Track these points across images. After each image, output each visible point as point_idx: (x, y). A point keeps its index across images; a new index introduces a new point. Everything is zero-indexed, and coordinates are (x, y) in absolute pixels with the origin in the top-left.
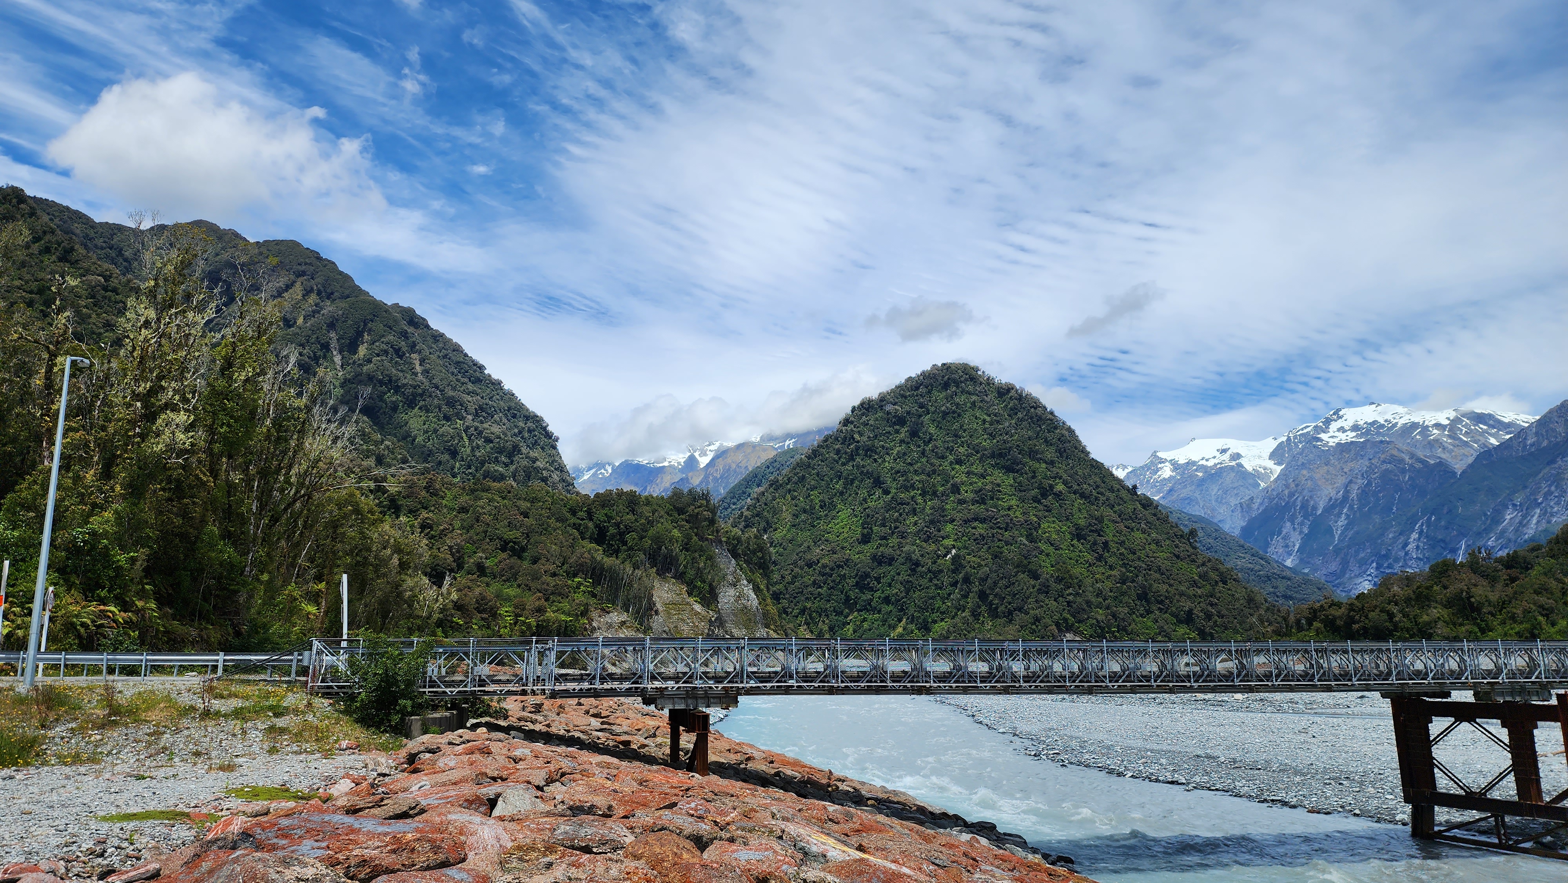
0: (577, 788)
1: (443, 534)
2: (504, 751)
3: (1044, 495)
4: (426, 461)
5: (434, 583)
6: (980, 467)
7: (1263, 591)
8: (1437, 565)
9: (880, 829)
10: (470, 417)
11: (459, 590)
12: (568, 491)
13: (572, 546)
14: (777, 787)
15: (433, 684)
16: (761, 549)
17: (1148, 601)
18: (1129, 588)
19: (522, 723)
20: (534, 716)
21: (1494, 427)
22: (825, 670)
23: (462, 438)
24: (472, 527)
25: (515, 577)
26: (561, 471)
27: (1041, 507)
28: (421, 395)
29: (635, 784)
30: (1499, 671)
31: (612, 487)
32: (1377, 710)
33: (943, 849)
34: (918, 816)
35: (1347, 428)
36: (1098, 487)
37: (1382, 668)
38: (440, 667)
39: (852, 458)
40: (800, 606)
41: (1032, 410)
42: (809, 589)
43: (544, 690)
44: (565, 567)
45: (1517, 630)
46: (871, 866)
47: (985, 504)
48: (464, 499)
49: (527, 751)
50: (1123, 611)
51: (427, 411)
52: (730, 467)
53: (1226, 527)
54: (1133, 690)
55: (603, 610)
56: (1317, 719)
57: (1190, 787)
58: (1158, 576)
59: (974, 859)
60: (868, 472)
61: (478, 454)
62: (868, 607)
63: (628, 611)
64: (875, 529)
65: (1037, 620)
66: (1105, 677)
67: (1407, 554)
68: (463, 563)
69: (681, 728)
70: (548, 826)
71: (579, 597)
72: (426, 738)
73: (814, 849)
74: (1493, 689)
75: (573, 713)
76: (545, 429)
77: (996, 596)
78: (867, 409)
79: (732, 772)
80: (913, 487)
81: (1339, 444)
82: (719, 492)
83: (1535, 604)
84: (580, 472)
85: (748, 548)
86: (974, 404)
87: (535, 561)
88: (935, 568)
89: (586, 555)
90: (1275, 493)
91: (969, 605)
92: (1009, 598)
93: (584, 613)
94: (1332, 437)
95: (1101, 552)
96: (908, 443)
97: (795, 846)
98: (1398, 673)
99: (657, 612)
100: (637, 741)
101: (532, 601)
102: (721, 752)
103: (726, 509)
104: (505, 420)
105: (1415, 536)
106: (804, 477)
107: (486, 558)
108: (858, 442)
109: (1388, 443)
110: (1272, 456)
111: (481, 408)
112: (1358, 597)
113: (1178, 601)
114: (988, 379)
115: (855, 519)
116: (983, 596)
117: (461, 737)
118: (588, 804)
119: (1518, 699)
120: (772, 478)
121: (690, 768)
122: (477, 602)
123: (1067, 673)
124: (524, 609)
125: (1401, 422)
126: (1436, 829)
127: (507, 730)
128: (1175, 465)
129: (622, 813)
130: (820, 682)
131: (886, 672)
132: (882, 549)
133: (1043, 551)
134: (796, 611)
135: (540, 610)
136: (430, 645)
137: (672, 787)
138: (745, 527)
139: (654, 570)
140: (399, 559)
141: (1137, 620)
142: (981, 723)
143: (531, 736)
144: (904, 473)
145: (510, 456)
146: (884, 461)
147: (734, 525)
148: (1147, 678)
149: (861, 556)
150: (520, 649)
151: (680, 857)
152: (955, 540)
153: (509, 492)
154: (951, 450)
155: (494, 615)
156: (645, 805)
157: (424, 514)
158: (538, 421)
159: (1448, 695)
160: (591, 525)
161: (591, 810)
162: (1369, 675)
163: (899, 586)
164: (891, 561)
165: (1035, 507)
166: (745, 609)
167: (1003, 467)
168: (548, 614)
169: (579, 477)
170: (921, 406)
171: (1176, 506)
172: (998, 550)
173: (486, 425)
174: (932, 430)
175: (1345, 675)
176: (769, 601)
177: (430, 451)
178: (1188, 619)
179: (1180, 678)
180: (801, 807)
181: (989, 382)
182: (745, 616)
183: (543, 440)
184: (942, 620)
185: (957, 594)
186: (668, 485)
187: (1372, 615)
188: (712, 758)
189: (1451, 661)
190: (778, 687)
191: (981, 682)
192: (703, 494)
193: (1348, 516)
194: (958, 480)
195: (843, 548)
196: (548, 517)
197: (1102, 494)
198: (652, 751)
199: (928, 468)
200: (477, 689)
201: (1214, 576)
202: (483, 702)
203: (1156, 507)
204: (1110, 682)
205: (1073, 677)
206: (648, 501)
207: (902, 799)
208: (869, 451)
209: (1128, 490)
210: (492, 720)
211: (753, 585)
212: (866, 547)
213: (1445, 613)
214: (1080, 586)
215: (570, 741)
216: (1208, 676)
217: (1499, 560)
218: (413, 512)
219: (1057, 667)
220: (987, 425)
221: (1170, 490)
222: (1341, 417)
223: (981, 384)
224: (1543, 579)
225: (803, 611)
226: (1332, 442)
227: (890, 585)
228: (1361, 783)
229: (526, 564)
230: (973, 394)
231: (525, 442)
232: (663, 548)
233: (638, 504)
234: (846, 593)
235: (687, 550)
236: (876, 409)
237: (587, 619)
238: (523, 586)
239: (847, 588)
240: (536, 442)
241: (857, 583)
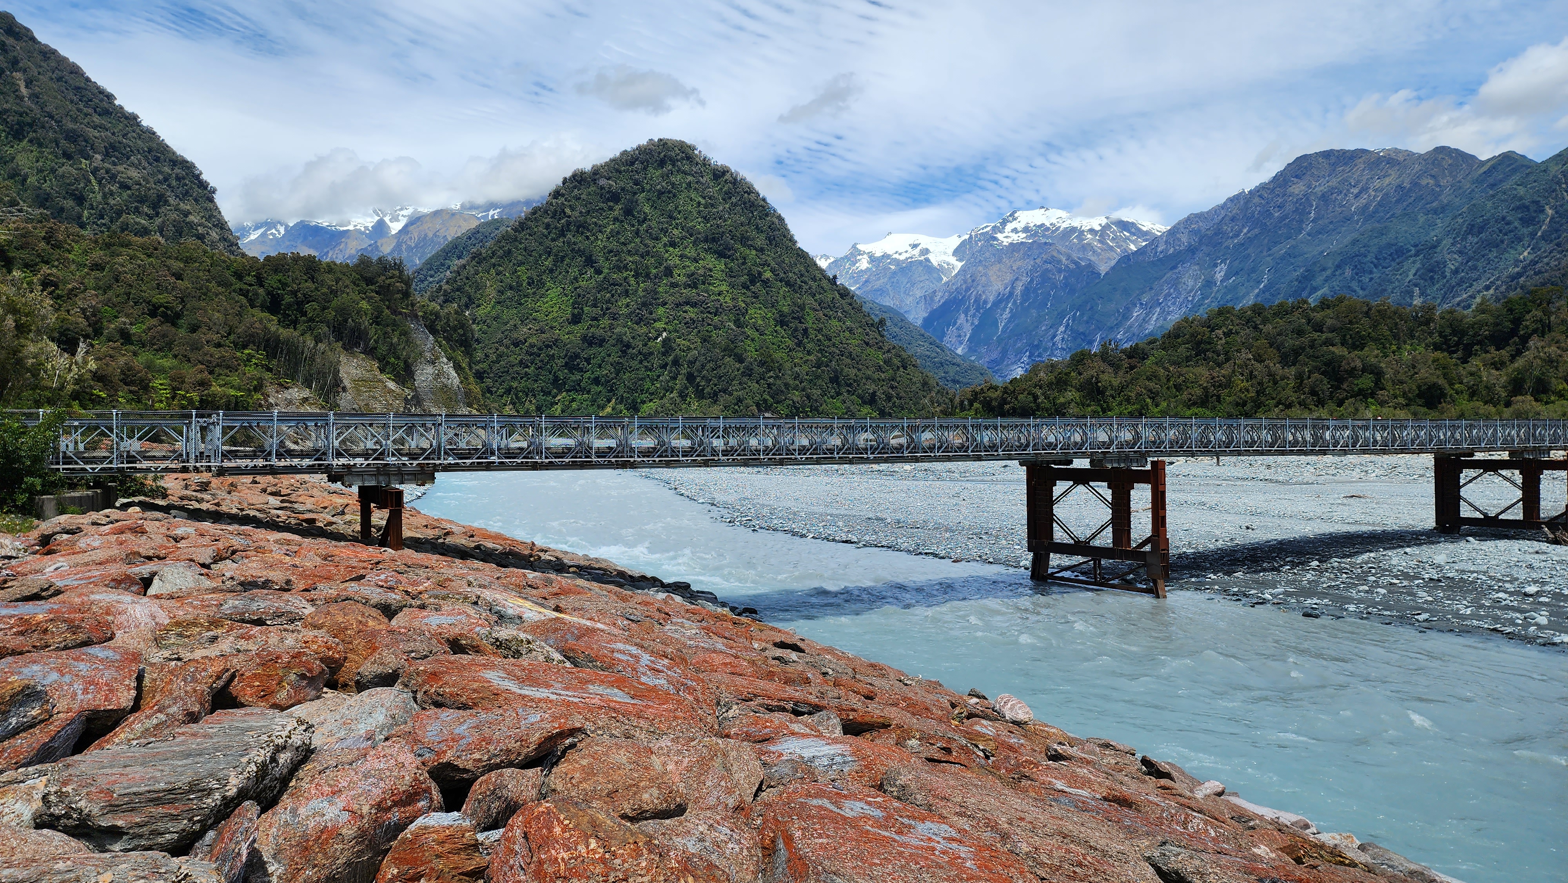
0: (250, 565)
1: (72, 294)
2: (163, 530)
3: (753, 282)
4: (42, 205)
5: (65, 350)
6: (693, 251)
7: (935, 376)
8: (1076, 355)
9: (579, 591)
10: (98, 157)
11: (97, 359)
12: (232, 253)
13: (240, 314)
14: (477, 559)
15: (67, 460)
16: (462, 326)
17: (838, 384)
18: (823, 371)
19: (185, 502)
20: (199, 495)
21: (1134, 235)
22: (529, 446)
23: (90, 182)
24: (110, 287)
25: (169, 346)
26: (222, 229)
27: (749, 294)
28: (31, 125)
29: (319, 559)
30: (1111, 442)
31: (287, 249)
32: (1016, 477)
33: (638, 606)
34: (618, 579)
35: (1019, 229)
36: (802, 275)
37: (1022, 441)
38: (76, 443)
39: (562, 234)
40: (505, 385)
41: (746, 195)
42: (515, 369)
43: (210, 466)
44: (232, 337)
45: (1130, 410)
46: (565, 624)
47: (697, 288)
48: (98, 255)
49: (191, 530)
50: (816, 393)
51: (40, 145)
52: (426, 235)
53: (910, 318)
54: (818, 462)
55: (280, 385)
56: (968, 485)
57: (861, 545)
58: (849, 361)
59: (667, 614)
60: (579, 250)
61: (112, 202)
62: (577, 388)
63: (310, 387)
64: (585, 309)
65: (740, 400)
66: (795, 450)
67: (1054, 344)
68: (101, 328)
69: (372, 505)
70: (215, 603)
71: (251, 371)
72: (63, 518)
73: (510, 612)
74: (1105, 458)
75: (247, 491)
76: (198, 177)
77: (703, 378)
78: (580, 182)
79: (429, 547)
80: (626, 268)
81: (1011, 244)
82: (414, 262)
83: (1145, 389)
84: (246, 231)
85: (447, 324)
86: (689, 184)
87: (194, 329)
88: (645, 350)
89: (257, 325)
90: (954, 287)
91: (677, 387)
92: (715, 380)
93: (258, 388)
94: (1007, 237)
95: (801, 337)
96: (622, 221)
97: (490, 610)
98: (1034, 445)
99: (344, 389)
100: (322, 518)
101: (191, 373)
102: (417, 528)
103: (422, 281)
104: (144, 163)
105: (1062, 329)
106: (510, 251)
107: (131, 324)
108: (569, 217)
109: (1051, 244)
110: (956, 252)
111: (113, 147)
112: (1011, 381)
113: (865, 384)
114: (704, 159)
115: (565, 298)
116: (690, 378)
117: (108, 517)
118: (262, 579)
119: (1122, 465)
120: (474, 250)
121: (383, 543)
122: (123, 373)
123: (762, 448)
124: (183, 382)
125: (1064, 225)
126: (1050, 571)
127: (166, 509)
128: (872, 259)
129: (302, 586)
130: (524, 458)
131: (591, 448)
132: (592, 330)
133: (749, 336)
134: (501, 391)
135: (203, 384)
136: (60, 418)
137: (360, 561)
138: (444, 302)
139: (340, 344)
140: (15, 321)
141: (828, 401)
142: (682, 495)
143: (196, 515)
144: (617, 253)
145: (155, 206)
146: (597, 239)
147: (432, 299)
148: (831, 451)
149: (572, 336)
150: (176, 423)
151: (366, 624)
152: (666, 323)
153: (156, 249)
154: (665, 231)
155: (145, 387)
156: (328, 578)
157: (45, 270)
158: (189, 168)
159: (1071, 462)
160: (261, 291)
161: (266, 584)
162: (1012, 447)
163: (609, 367)
164: (601, 342)
165: (744, 294)
166: (445, 388)
167: (715, 252)
168: (213, 389)
169: (244, 236)
170: (636, 183)
171: (870, 297)
172: (707, 334)
173: (120, 168)
174: (647, 209)
175: (993, 447)
176: (471, 379)
177: (48, 194)
178: (872, 400)
179: (859, 451)
180: (499, 575)
181: (705, 163)
182: (445, 394)
183: (196, 191)
184: (651, 400)
185: (665, 377)
186: (353, 252)
187: (1021, 397)
188: (407, 533)
189: (1076, 435)
190: (478, 463)
191: (683, 456)
192: (395, 264)
193: (1011, 310)
194: (671, 263)
195: (552, 328)
196: (208, 281)
197: (805, 283)
198: (340, 528)
199: (642, 249)
200: (125, 466)
201: (896, 361)
202: (135, 480)
203: (852, 297)
204: (799, 454)
205: (767, 451)
206: (331, 268)
207: (603, 566)
208: (581, 227)
209: (829, 280)
210: (147, 499)
211: (454, 363)
212: (576, 328)
213: (1077, 395)
214: (780, 370)
215: (245, 520)
216: (883, 448)
217: (1123, 351)
218: (27, 266)
219: (753, 442)
220: (702, 208)
221: (866, 281)
222: (1015, 219)
223: (697, 164)
224: (1155, 367)
225: (508, 391)
226: (1006, 242)
227: (600, 366)
228: (997, 537)
229: (182, 332)
230: (689, 174)
231: (172, 191)
232: (350, 320)
233: (319, 270)
234: (555, 373)
235: (378, 324)
236: (589, 183)
237: (262, 394)
238: (180, 356)
239: (556, 368)
240: (187, 192)
241: (566, 363)
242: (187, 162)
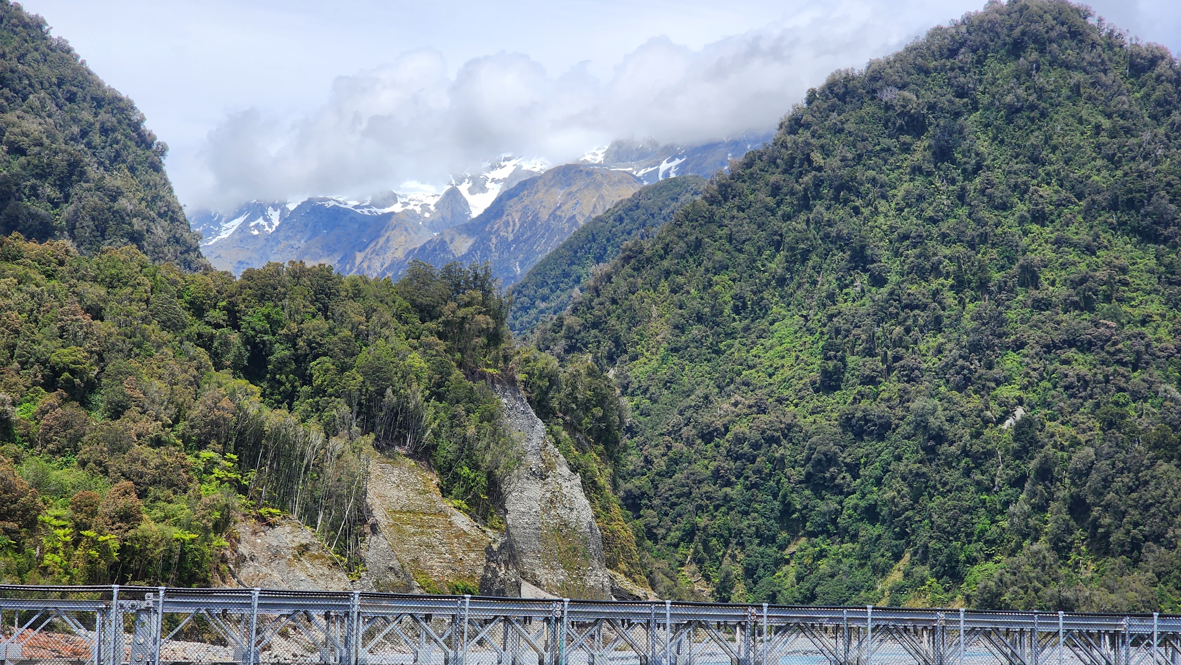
6: (1084, 230)
12: (188, 265)
13: (196, 383)
16: (601, 400)
25: (74, 444)
26: (173, 220)
31: (282, 256)
39: (805, 205)
40: (683, 523)
42: (705, 488)
44: (181, 427)
47: (1092, 310)
52: (536, 217)
55: (261, 519)
60: (839, 237)
62: (830, 527)
63: (312, 523)
64: (852, 360)
71: (211, 492)
76: (136, 126)
77: (1106, 508)
78: (842, 98)
80: (935, 270)
82: (511, 272)
84: (213, 223)
85: (572, 396)
86: (1076, 90)
87: (117, 411)
88: (977, 446)
89: (225, 403)
91: (1048, 528)
92: (1135, 514)
93: (220, 526)
96: (929, 174)
99: (374, 529)
101: (109, 496)
103: (525, 309)
104: (51, 106)
106: (698, 244)
107: (14, 404)
108: (820, 169)
114: (1110, 35)
115: (809, 338)
116: (1078, 507)
120: (629, 243)
124: (94, 514)
132: (864, 404)
134: (675, 535)
135: (128, 516)
138: (567, 351)
139: (370, 438)
144: (919, 241)
145: (64, 183)
146: (876, 212)
149: (820, 417)
152: (1024, 388)
153: (61, 263)
155: (31, 523)
158: (122, 110)
160: (235, 337)
163: (897, 484)
164: (883, 429)
166: (564, 528)
167: (1135, 231)
168: (143, 526)
169: (209, 232)
170: (961, 93)
172: (1115, 409)
174: (983, 145)
176: (616, 511)
181: (1111, 42)
182: (565, 542)
183: (133, 153)
184: (989, 557)
185: (1022, 505)
186: (400, 254)
192: (476, 277)
194: (1035, 258)
195: (780, 401)
196: (144, 319)
199: (971, 231)
206: (358, 289)
208: (845, 189)
211: (583, 475)
212: (831, 400)
220: (1104, 138)
223: (1093, 45)
225: (689, 535)
227: (879, 482)
229: (97, 418)
230: (1076, 68)
231: (94, 154)
232: (389, 391)
233: (337, 294)
234: (785, 496)
235: (440, 398)
236: (861, 98)
237: (228, 538)
238: (91, 464)
239: (786, 486)
240: (118, 155)
241: (809, 475)
242: (121, 100)
